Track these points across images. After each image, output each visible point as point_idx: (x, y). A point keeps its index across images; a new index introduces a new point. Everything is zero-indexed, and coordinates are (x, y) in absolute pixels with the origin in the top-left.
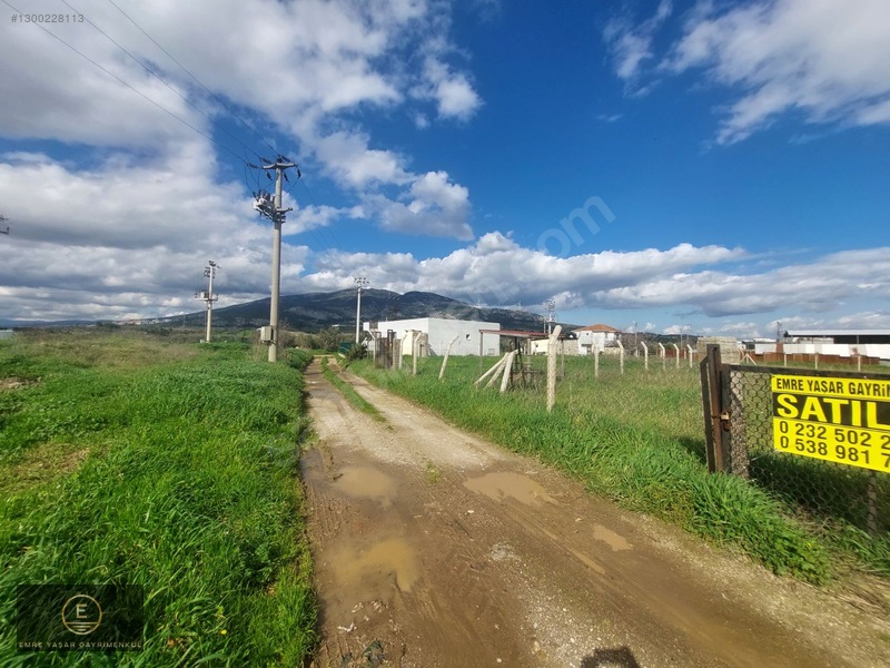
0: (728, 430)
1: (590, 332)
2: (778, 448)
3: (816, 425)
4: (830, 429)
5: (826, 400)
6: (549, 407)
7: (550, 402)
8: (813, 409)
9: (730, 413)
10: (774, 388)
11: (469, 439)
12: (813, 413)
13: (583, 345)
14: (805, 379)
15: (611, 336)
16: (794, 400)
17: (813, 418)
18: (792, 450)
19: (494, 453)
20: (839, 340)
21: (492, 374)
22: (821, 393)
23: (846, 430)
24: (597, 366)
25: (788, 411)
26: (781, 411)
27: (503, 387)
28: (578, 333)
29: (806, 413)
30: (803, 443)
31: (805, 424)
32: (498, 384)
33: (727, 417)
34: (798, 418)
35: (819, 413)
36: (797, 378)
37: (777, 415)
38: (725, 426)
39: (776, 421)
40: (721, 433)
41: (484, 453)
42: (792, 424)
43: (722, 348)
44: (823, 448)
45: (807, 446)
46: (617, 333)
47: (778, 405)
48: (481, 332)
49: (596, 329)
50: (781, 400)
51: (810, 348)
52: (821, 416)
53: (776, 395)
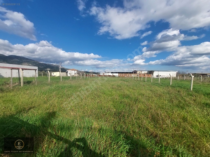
1: (71, 71)
13: (69, 74)
15: (76, 72)
28: (67, 70)
46: (77, 71)
49: (72, 70)
51: (107, 74)
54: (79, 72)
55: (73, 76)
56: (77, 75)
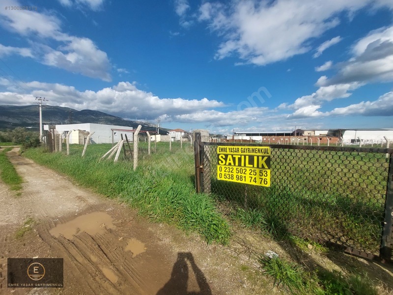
0: (202, 173)
1: (175, 132)
2: (219, 179)
3: (231, 167)
4: (235, 168)
5: (234, 156)
6: (135, 168)
7: (135, 165)
8: (230, 160)
9: (203, 164)
10: (218, 152)
12: (230, 162)
14: (228, 147)
15: (183, 134)
16: (224, 157)
17: (230, 164)
18: (223, 179)
21: (111, 152)
22: (232, 153)
23: (240, 168)
25: (222, 162)
26: (220, 162)
27: (116, 158)
29: (228, 162)
30: (227, 175)
31: (227, 167)
32: (113, 158)
33: (202, 167)
34: (225, 164)
35: (232, 162)
36: (225, 147)
37: (219, 164)
38: (201, 170)
39: (218, 166)
40: (200, 174)
42: (223, 167)
43: (202, 135)
44: (232, 177)
45: (228, 176)
47: (219, 160)
48: (112, 130)
50: (220, 157)
51: (240, 137)
52: (232, 164)
53: (219, 155)
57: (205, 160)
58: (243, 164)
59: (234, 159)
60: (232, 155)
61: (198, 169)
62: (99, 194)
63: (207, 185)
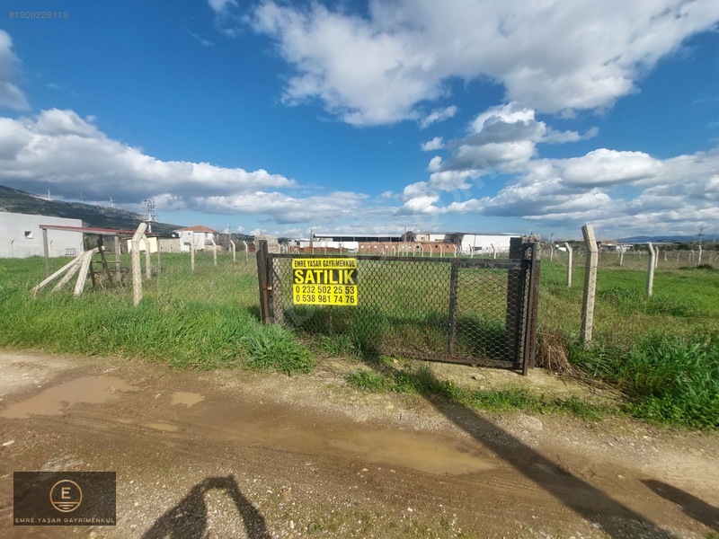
0: (271, 296)
1: (192, 232)
2: (295, 302)
3: (311, 286)
4: (316, 286)
5: (315, 271)
6: (137, 303)
8: (309, 277)
9: (272, 285)
10: (294, 267)
11: (17, 358)
12: (310, 279)
13: (185, 244)
14: (307, 260)
15: (210, 236)
16: (302, 273)
17: (310, 282)
18: (301, 302)
19: (60, 364)
20: (336, 239)
21: (62, 275)
22: (313, 268)
23: (322, 286)
24: (193, 261)
25: (299, 280)
26: (296, 280)
27: (78, 289)
28: (180, 233)
29: (307, 279)
30: (306, 297)
31: (306, 286)
32: (70, 286)
33: (270, 288)
34: (304, 283)
35: (312, 279)
36: (303, 260)
37: (295, 283)
38: (270, 293)
39: (295, 286)
40: (268, 299)
41: (41, 367)
42: (301, 286)
43: (268, 243)
44: (313, 299)
46: (215, 234)
47: (295, 277)
48: (44, 228)
49: (197, 229)
50: (296, 274)
52: (313, 281)
53: (294, 270)
54: (221, 240)
55: (202, 250)
56: (215, 248)
57: (275, 278)
58: (326, 281)
59: (315, 275)
60: (313, 270)
61: (265, 292)
62: (68, 354)
63: (279, 314)
